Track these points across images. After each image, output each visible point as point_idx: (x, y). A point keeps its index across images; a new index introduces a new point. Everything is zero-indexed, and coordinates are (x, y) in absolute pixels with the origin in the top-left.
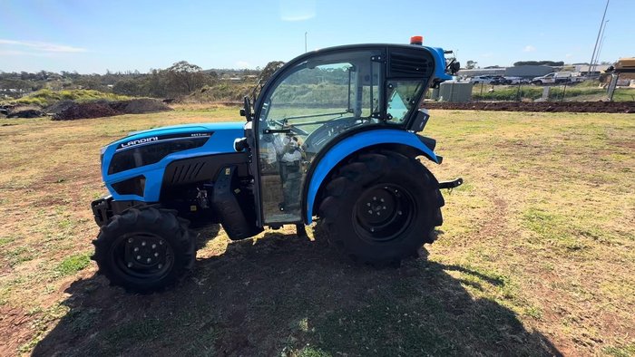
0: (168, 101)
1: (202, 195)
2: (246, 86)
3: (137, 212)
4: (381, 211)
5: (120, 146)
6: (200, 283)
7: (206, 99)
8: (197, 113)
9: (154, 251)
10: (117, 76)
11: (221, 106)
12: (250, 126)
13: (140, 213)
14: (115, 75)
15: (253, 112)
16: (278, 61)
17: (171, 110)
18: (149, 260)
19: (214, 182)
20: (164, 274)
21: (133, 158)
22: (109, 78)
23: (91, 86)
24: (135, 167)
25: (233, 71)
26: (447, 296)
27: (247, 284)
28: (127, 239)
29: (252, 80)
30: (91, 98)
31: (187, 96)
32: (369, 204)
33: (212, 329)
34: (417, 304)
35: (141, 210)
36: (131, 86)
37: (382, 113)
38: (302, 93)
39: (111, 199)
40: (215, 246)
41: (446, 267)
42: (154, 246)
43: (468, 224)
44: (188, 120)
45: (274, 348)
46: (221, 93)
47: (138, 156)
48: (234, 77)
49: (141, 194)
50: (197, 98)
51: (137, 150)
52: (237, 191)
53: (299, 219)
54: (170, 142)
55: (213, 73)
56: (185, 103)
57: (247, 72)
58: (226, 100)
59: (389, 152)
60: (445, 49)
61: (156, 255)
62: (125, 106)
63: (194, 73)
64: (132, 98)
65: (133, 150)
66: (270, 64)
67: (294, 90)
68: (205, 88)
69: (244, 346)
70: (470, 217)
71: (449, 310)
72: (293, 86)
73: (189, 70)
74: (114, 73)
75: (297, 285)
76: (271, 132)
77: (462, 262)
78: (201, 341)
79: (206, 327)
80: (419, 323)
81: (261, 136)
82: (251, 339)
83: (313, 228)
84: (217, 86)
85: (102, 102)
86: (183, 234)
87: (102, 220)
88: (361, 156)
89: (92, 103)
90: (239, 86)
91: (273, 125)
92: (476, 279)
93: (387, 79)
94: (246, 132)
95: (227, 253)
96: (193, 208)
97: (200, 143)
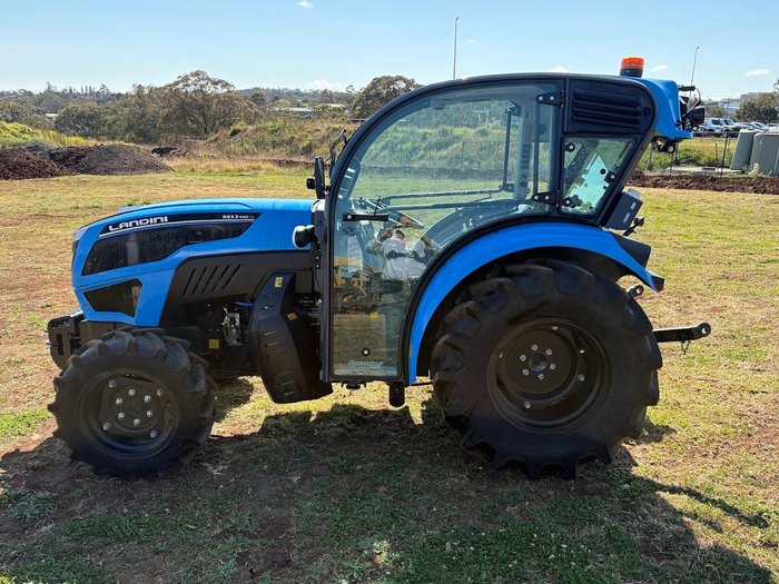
0: (162, 152)
1: (231, 320)
2: (323, 126)
3: (128, 337)
4: (547, 372)
5: (106, 230)
6: (215, 472)
7: (239, 149)
8: (218, 179)
9: (146, 407)
10: (68, 96)
11: (269, 165)
12: (322, 205)
13: (134, 338)
14: (63, 95)
15: (328, 182)
16: (394, 75)
17: (168, 169)
18: (136, 421)
19: (253, 300)
20: (158, 448)
21: (125, 251)
22: (50, 100)
23: (15, 116)
24: (125, 264)
25: (298, 93)
26: (650, 531)
27: (295, 479)
28: (106, 381)
29: (335, 114)
30: (13, 140)
31: (200, 142)
32: (523, 358)
33: (232, 538)
34: (591, 536)
35: (134, 334)
36: (91, 117)
37: (557, 194)
38: (440, 146)
39: (81, 317)
40: (243, 419)
41: (662, 488)
42: (147, 398)
43: (730, 420)
44: (202, 191)
45: (331, 573)
46: (269, 138)
47: (132, 248)
48: (298, 106)
49: (130, 312)
50: (220, 147)
51: (133, 238)
52: (292, 316)
53: (393, 372)
54: (187, 226)
55: (257, 97)
56: (196, 157)
57: (327, 97)
58: (280, 154)
59: (560, 263)
60: (679, 83)
61: (149, 413)
62: (78, 158)
63: (217, 96)
64: (92, 143)
65: (125, 236)
66: (376, 82)
67: (424, 137)
68: (237, 127)
69: (284, 566)
70: (740, 408)
71: (648, 550)
72: (421, 131)
73: (210, 89)
74: (60, 90)
75: (382, 489)
76: (356, 218)
77: (700, 481)
78: (214, 552)
79: (225, 535)
80: (587, 563)
81: (338, 225)
82: (294, 557)
83: (424, 403)
84: (264, 124)
85: (35, 148)
86: (195, 381)
87: (61, 352)
88: (510, 268)
89: (16, 149)
90: (309, 125)
91: (364, 207)
92: (716, 512)
93: (567, 134)
94: (316, 217)
95: (265, 430)
96: (214, 344)
97: (236, 231)
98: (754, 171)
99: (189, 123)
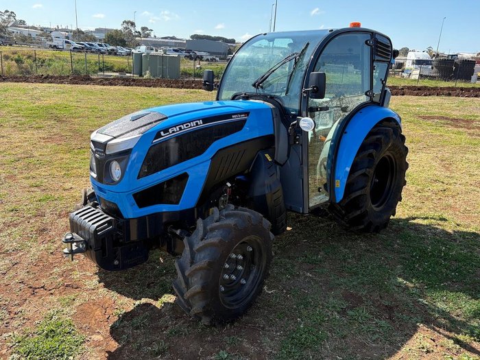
5: (158, 135)
6: (268, 292)
53: (328, 198)
61: (240, 268)
65: (174, 139)
97: (239, 126)
98: (147, 75)
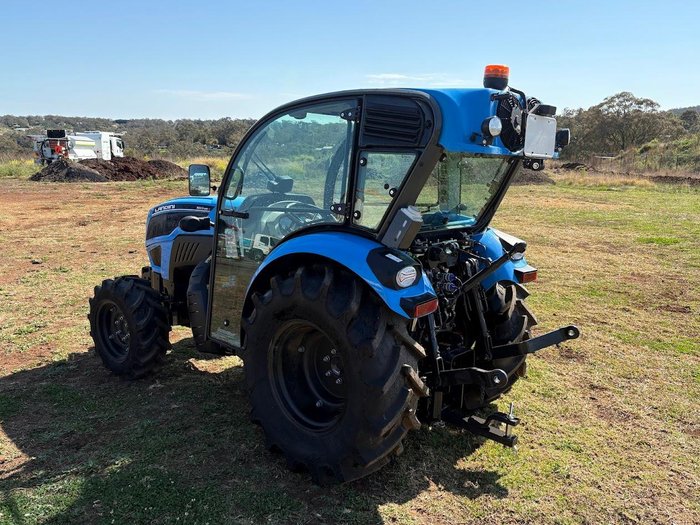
5: (154, 211)
18: (124, 339)
28: (110, 307)
31: (609, 159)
32: (327, 359)
68: (649, 144)
93: (360, 148)
99: (607, 141)
